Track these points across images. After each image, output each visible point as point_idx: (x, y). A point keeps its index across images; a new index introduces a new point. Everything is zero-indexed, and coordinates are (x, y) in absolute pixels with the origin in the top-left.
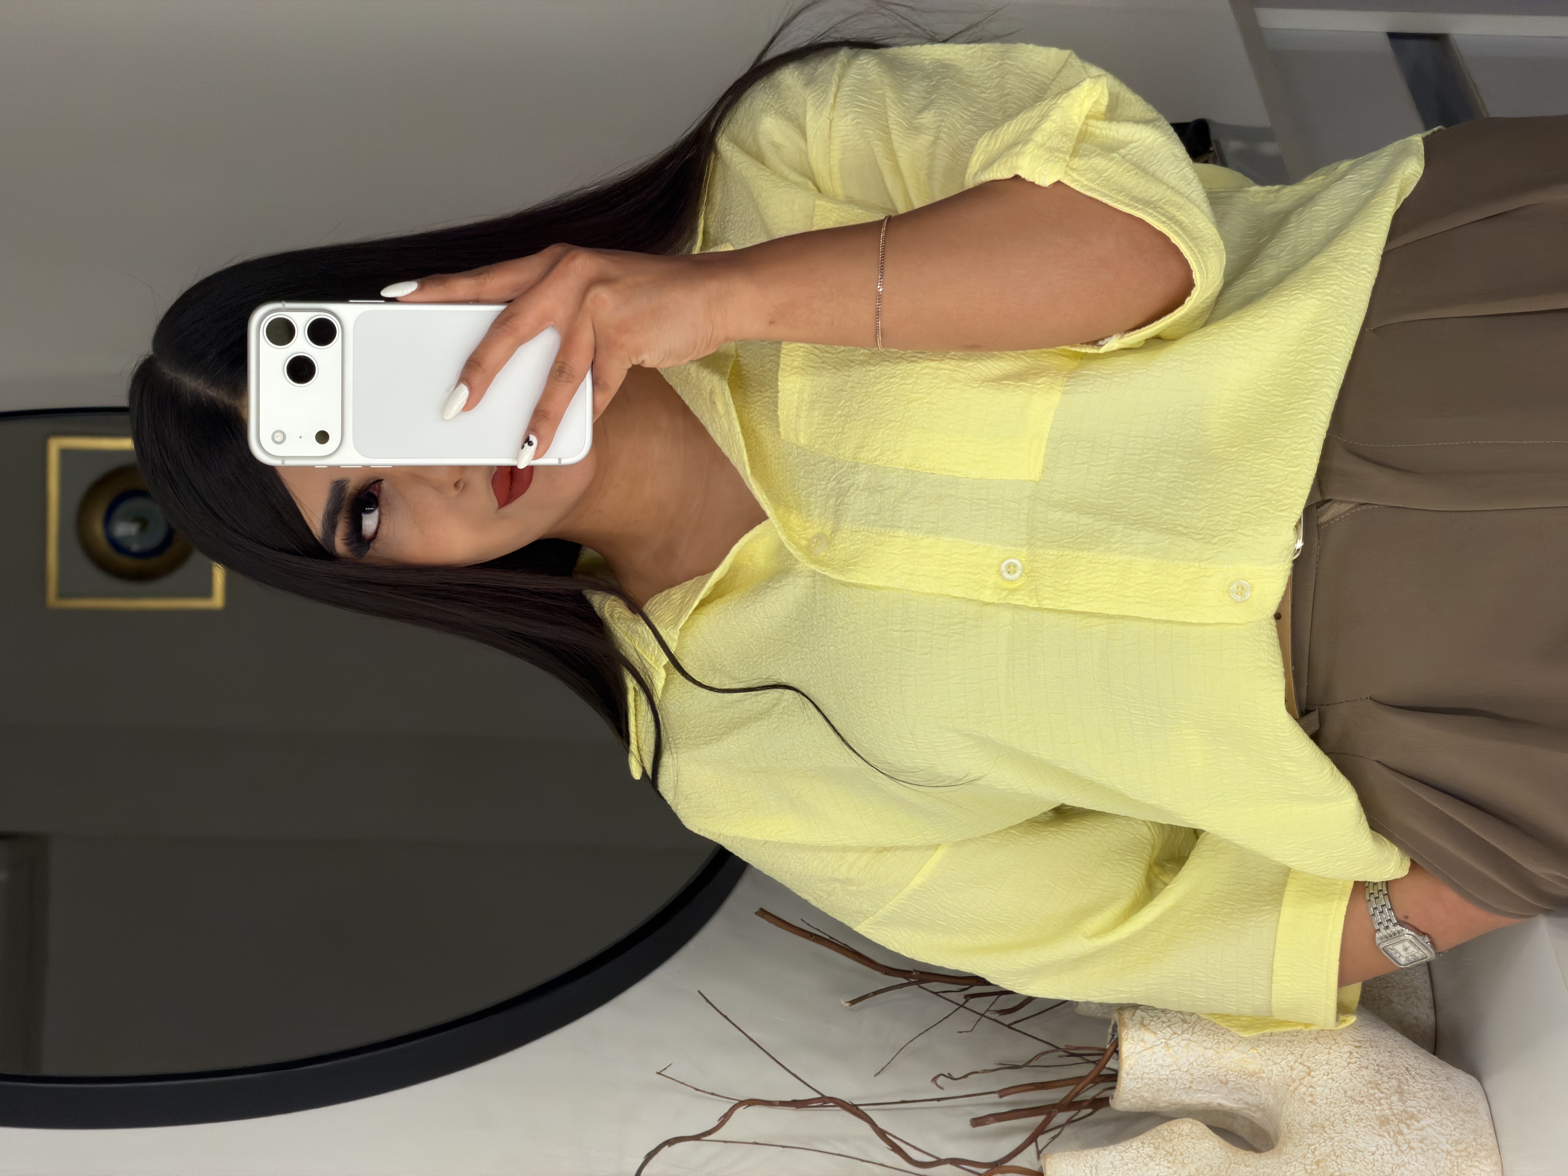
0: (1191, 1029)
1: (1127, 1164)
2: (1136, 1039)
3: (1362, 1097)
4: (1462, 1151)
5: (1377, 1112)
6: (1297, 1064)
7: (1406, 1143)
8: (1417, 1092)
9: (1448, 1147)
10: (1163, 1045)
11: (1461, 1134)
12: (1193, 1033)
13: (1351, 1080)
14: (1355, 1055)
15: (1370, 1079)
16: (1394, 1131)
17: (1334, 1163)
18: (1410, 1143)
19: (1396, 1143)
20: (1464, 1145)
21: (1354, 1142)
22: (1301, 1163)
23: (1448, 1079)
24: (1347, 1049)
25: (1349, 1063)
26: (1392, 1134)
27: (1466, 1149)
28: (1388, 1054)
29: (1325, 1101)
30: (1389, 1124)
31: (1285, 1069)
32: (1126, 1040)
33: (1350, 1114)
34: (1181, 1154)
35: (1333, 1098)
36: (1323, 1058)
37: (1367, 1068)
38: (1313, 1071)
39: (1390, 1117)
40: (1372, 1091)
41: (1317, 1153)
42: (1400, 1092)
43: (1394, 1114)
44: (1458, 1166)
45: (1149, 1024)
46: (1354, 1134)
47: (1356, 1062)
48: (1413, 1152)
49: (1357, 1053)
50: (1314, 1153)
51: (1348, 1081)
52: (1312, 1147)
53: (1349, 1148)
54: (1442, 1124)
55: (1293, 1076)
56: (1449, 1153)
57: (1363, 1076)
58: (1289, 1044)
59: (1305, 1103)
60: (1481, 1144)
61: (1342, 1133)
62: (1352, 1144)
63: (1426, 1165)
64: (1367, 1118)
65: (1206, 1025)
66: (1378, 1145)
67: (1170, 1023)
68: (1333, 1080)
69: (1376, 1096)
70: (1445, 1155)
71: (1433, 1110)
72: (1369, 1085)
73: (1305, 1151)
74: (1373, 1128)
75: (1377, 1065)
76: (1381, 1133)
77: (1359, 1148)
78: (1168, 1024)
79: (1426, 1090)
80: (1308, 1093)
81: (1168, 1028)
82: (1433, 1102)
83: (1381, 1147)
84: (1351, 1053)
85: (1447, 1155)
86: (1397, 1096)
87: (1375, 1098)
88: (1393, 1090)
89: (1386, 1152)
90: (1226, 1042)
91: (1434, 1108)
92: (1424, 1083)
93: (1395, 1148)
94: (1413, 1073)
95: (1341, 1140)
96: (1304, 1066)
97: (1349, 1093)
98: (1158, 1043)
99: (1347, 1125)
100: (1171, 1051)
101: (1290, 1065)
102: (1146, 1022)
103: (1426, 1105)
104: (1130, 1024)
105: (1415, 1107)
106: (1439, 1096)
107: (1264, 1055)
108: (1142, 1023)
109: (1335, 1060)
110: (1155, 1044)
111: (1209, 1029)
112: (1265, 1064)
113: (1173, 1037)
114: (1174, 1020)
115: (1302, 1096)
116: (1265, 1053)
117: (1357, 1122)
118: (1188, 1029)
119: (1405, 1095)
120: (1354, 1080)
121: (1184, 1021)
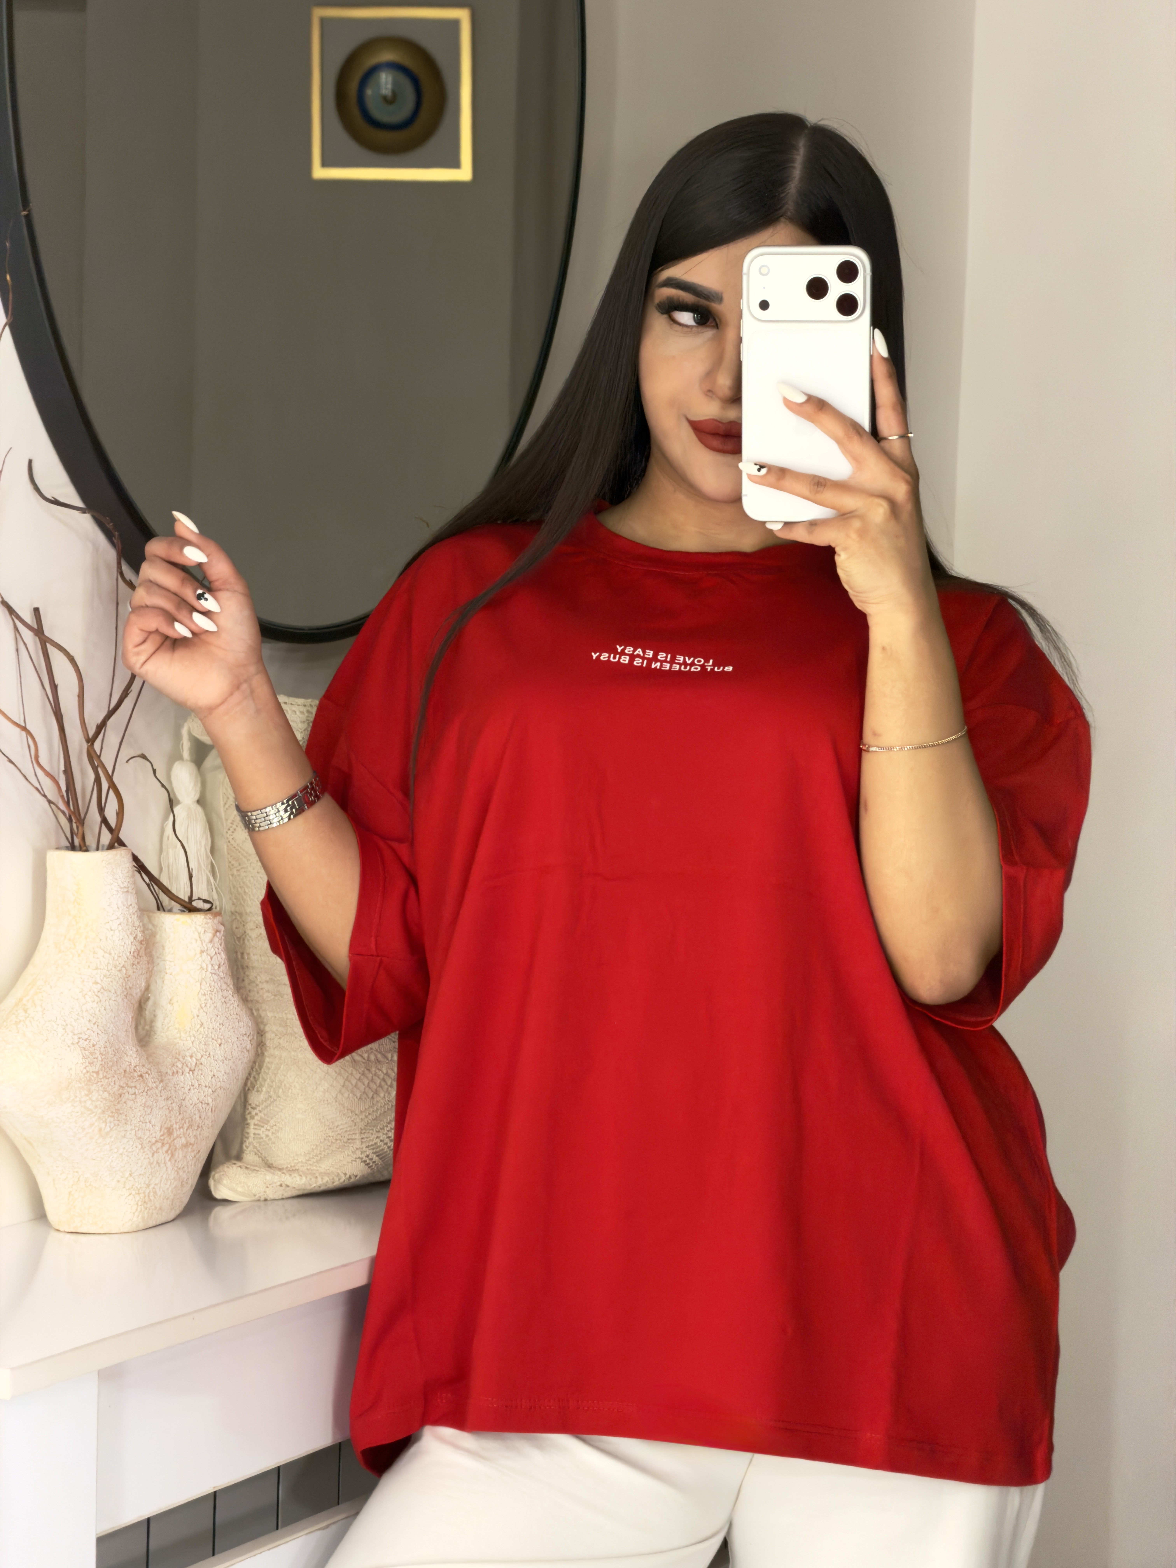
0: (214, 972)
1: (131, 918)
2: (206, 926)
3: (183, 1113)
4: (149, 1196)
5: (174, 1126)
6: (195, 1060)
7: (157, 1150)
8: (187, 1159)
9: (152, 1186)
10: (203, 949)
11: (160, 1196)
12: (212, 973)
13: (191, 1104)
14: (207, 1108)
15: (194, 1120)
16: (164, 1139)
17: (143, 1089)
18: (157, 1152)
19: (157, 1141)
20: (152, 1198)
21: (156, 1106)
22: (139, 1063)
24: (210, 1100)
25: (202, 1102)
26: (162, 1138)
27: (150, 1200)
28: (208, 1134)
29: (176, 1083)
30: (169, 1135)
31: (190, 1051)
32: (205, 918)
33: (172, 1104)
34: (138, 963)
35: (179, 1089)
36: (202, 1081)
37: (200, 1117)
38: (193, 1073)
39: (172, 1136)
40: (187, 1121)
41: (147, 1075)
42: (187, 1145)
43: (174, 1140)
44: (139, 1194)
45: (217, 936)
46: (161, 1106)
47: (203, 1108)
48: (150, 1155)
49: (208, 1110)
50: (147, 1073)
51: (191, 1102)
52: (149, 1071)
53: (152, 1102)
54: (167, 1180)
55: (186, 1058)
56: (148, 1186)
57: (195, 1114)
58: (208, 1054)
59: (172, 1067)
60: (152, 1214)
61: (161, 1096)
62: (155, 1104)
63: (141, 1166)
64: (171, 1117)
65: (217, 984)
66: (155, 1126)
67: (218, 954)
68: (189, 1090)
69: (185, 1124)
70: (147, 1183)
71: (176, 1173)
72: (190, 1119)
73: (146, 1066)
74: (165, 1123)
75: (202, 1126)
76: (163, 1129)
77: (153, 1110)
78: (217, 952)
79: (188, 1168)
80: (177, 1069)
81: (214, 953)
82: (181, 1173)
83: (154, 1129)
84: (208, 1104)
85: (147, 1184)
86: (185, 1143)
87: (183, 1124)
88: (189, 1139)
89: (151, 1133)
90: (206, 1002)
91: (178, 1173)
92: (191, 1166)
93: (153, 1140)
94: (197, 1156)
95: (157, 1096)
96: (195, 1066)
97: (184, 1103)
98: (204, 945)
99: (166, 1100)
100: (198, 955)
101: (194, 1055)
102: (218, 934)
103: (179, 1167)
104: (216, 921)
105: (178, 1157)
106: (184, 1178)
107: (198, 1033)
108: (217, 931)
109: (202, 1091)
110: (203, 942)
111: (214, 986)
112: (191, 1034)
113: (209, 957)
114: (219, 958)
115: (175, 1064)
116: (200, 1034)
117: (168, 1108)
118: (214, 969)
119: (185, 1150)
120: (192, 1107)
121: (219, 967)
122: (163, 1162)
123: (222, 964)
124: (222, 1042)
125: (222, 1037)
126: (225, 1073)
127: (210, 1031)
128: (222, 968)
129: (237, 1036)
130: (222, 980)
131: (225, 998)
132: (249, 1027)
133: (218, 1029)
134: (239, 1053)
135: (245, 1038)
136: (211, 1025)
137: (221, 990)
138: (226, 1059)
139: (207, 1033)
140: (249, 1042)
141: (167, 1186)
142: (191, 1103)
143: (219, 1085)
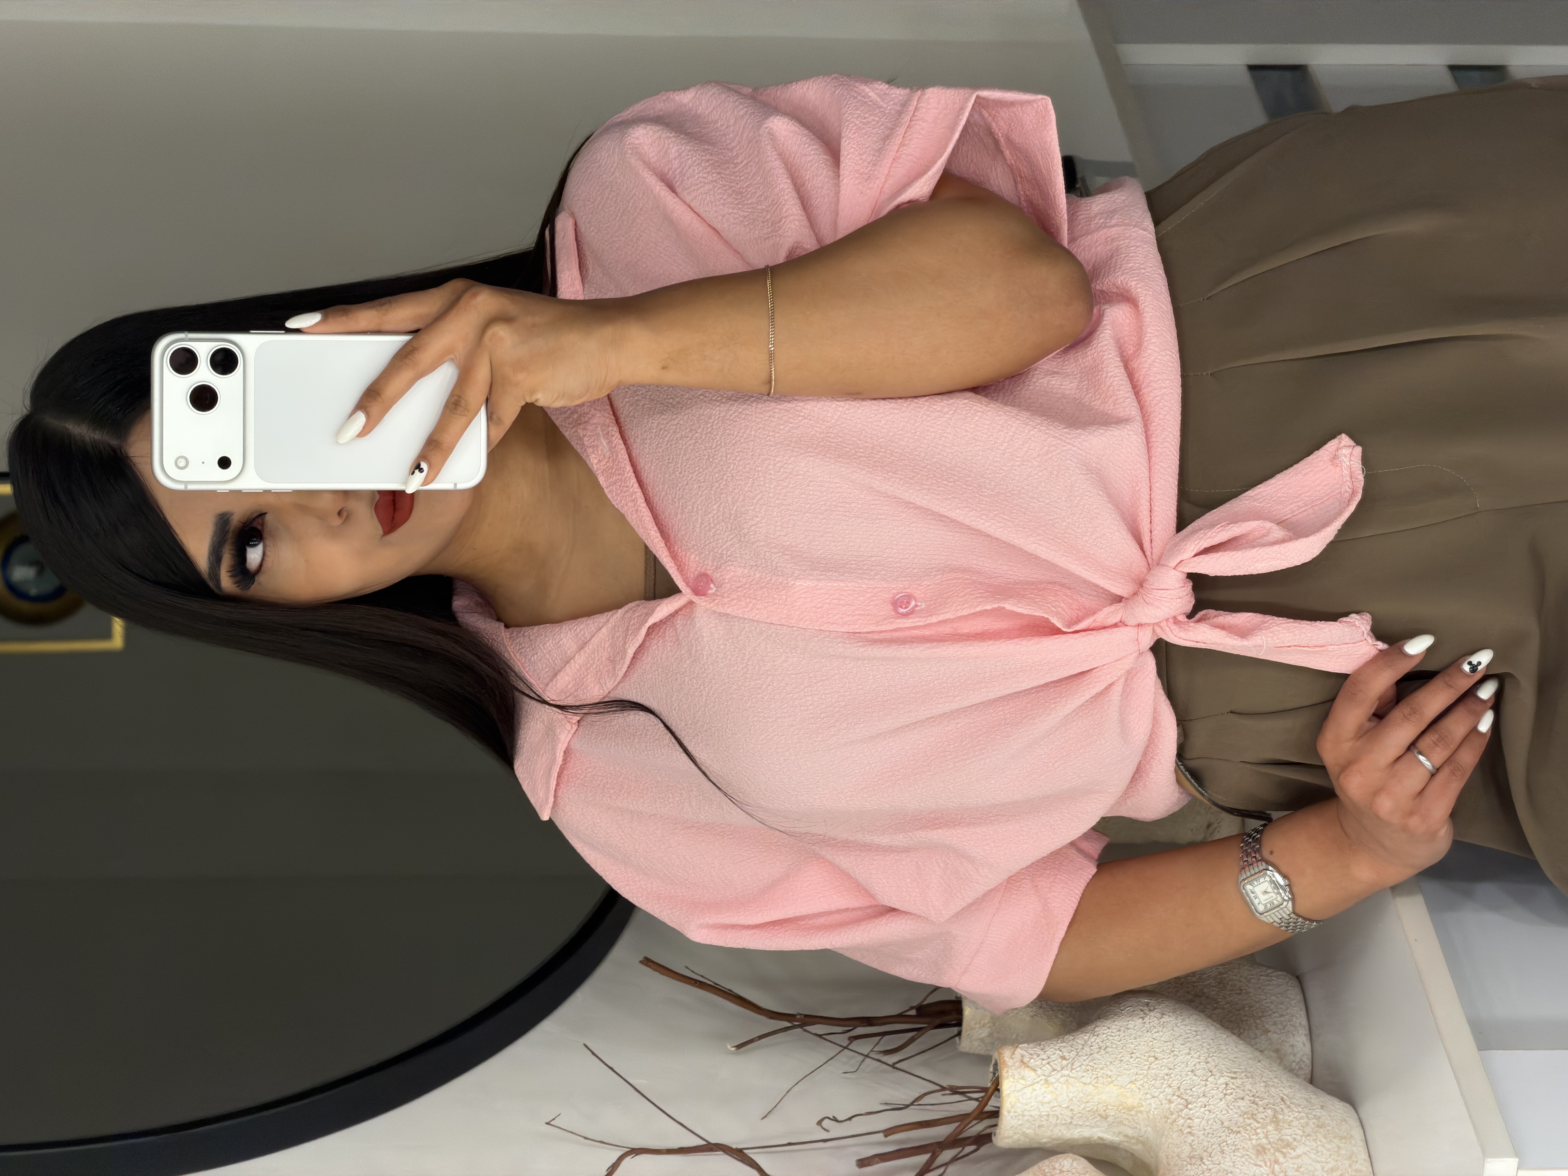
0: (1070, 1065)
2: (1016, 1077)
3: (1239, 1127)
5: (1254, 1142)
6: (1175, 1097)
7: (1282, 1171)
8: (1292, 1121)
9: (1324, 1174)
10: (1043, 1082)
11: (1337, 1161)
12: (1072, 1069)
13: (1228, 1111)
14: (1231, 1085)
15: (1246, 1110)
16: (1270, 1160)
18: (1286, 1171)
19: (1273, 1172)
20: (1339, 1172)
21: (1232, 1173)
23: (1322, 1107)
24: (1222, 1080)
25: (1225, 1095)
26: (1268, 1163)
28: (1263, 1084)
29: (1203, 1134)
30: (1265, 1153)
31: (1164, 1102)
32: (1006, 1079)
33: (1228, 1145)
35: (1210, 1129)
36: (1200, 1090)
37: (1243, 1099)
38: (1190, 1103)
39: (1266, 1146)
40: (1248, 1121)
42: (1276, 1122)
43: (1270, 1143)
45: (1029, 1062)
46: (1231, 1164)
47: (1232, 1094)
49: (1233, 1084)
51: (1224, 1112)
54: (1317, 1152)
55: (1172, 1109)
57: (1239, 1107)
58: (1166, 1077)
59: (1183, 1135)
60: (1356, 1171)
61: (1219, 1164)
62: (1230, 1174)
64: (1243, 1148)
65: (1085, 1061)
67: (1049, 1060)
68: (1210, 1111)
69: (1252, 1125)
71: (1308, 1138)
72: (1245, 1116)
74: (1250, 1158)
75: (1253, 1096)
76: (1259, 1163)
78: (1047, 1061)
79: (1302, 1118)
80: (1186, 1125)
81: (1047, 1066)
82: (1308, 1130)
84: (1227, 1084)
86: (1273, 1125)
87: (1252, 1128)
88: (1268, 1120)
90: (1105, 1076)
91: (1309, 1135)
92: (1299, 1112)
94: (1289, 1102)
95: (1219, 1170)
96: (1182, 1098)
97: (1226, 1124)
98: (1038, 1080)
99: (1224, 1155)
100: (1051, 1088)
101: (1168, 1098)
102: (1026, 1060)
103: (1302, 1133)
104: (1010, 1062)
105: (1290, 1136)
106: (1314, 1124)
107: (1142, 1088)
108: (1022, 1061)
109: (1211, 1092)
110: (1035, 1081)
111: (1087, 1065)
112: (1143, 1098)
113: (1053, 1073)
114: (1053, 1057)
115: (1180, 1128)
116: (1143, 1087)
117: (1234, 1152)
118: (1067, 1066)
119: (1281, 1124)
120: (1230, 1111)
121: (1063, 1058)
122: (1296, 1161)
123: (1061, 1053)
124: (1153, 1054)
125: (1147, 1055)
126: (1189, 1054)
127: (1139, 1072)
128: (1066, 1054)
129: (1145, 1031)
130: (1080, 1053)
131: (1100, 1048)
132: (1134, 1011)
133: (1137, 1060)
134: (1165, 1029)
135: (1146, 1019)
136: (1132, 1071)
137: (1091, 1054)
138: (1173, 1051)
139: (1141, 1077)
140: (1152, 1014)
141: (1325, 1151)
142: (1226, 1112)
143: (1203, 1065)
